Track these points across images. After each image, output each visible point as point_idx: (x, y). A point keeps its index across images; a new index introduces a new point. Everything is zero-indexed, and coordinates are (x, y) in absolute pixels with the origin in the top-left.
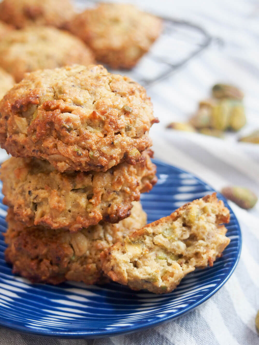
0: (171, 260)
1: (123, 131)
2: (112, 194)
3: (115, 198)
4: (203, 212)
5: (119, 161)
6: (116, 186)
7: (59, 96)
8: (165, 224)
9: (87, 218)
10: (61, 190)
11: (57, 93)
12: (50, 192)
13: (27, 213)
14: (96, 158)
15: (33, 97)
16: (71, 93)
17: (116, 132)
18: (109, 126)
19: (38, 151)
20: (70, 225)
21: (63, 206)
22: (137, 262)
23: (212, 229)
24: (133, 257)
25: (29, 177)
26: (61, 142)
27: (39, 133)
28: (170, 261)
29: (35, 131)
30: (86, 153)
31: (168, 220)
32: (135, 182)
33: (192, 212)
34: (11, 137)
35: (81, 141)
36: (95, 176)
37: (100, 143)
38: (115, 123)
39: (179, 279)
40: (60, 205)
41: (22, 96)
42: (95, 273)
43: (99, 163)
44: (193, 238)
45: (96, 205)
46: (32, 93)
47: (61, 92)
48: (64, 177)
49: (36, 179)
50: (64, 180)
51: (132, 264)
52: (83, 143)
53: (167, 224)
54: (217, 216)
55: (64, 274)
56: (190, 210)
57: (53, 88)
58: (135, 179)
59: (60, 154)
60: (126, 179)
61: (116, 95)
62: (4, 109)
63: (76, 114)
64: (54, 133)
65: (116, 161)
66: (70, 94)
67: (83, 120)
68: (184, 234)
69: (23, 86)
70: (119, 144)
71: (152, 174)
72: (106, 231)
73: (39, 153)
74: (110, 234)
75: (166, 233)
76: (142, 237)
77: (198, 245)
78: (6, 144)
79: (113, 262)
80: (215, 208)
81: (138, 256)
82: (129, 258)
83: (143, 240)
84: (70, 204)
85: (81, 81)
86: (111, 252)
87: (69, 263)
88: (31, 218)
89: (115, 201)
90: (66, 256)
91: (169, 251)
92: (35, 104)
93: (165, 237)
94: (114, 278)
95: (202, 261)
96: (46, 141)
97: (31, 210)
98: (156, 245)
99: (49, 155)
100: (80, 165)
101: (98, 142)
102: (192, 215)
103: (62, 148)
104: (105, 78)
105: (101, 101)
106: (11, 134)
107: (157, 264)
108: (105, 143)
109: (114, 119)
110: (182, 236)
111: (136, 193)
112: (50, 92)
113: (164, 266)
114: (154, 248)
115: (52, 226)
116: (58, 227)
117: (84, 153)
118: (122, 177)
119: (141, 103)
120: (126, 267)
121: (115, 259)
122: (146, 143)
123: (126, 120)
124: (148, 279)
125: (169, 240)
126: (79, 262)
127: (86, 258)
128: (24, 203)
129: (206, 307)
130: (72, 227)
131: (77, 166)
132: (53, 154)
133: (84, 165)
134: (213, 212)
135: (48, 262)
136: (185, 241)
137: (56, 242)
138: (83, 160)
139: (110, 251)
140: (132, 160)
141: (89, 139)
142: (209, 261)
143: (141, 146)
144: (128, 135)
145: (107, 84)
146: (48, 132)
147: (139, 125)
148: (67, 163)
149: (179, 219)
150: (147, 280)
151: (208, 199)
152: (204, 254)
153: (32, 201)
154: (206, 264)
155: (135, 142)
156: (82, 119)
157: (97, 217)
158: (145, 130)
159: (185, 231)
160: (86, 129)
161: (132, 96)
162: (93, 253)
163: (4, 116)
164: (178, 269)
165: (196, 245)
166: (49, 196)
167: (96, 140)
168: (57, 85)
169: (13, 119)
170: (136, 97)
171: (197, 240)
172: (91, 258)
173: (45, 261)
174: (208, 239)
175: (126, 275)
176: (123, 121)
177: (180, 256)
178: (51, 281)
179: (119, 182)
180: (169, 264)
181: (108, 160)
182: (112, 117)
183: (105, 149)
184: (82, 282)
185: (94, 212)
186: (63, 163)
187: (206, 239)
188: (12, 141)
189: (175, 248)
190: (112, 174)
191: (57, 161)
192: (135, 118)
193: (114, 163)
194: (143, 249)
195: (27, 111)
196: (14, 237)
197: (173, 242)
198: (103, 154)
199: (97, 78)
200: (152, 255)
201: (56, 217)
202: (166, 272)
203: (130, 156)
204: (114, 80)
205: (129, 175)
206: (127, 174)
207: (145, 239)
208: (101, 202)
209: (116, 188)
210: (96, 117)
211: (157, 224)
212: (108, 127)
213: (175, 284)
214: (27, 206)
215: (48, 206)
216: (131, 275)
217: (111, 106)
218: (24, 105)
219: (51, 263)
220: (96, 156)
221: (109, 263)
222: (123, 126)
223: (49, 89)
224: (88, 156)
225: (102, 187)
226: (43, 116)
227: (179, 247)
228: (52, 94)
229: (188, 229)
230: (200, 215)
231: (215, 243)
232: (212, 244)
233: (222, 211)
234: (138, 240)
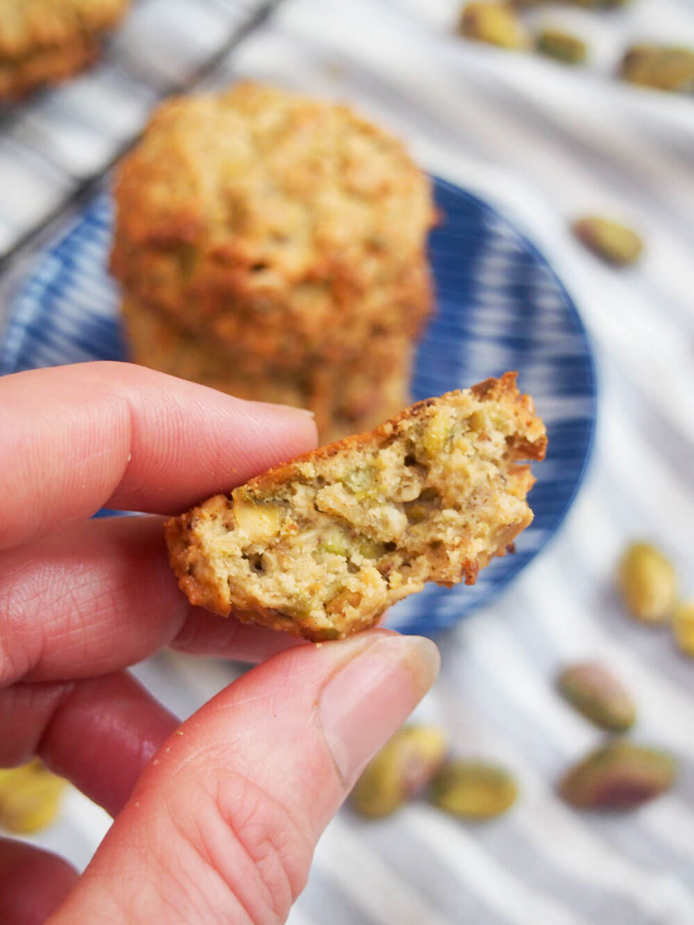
0: (362, 557)
4: (468, 429)
8: (354, 453)
22: (263, 557)
23: (488, 478)
24: (253, 542)
28: (357, 559)
31: (366, 442)
33: (434, 429)
39: (376, 611)
44: (431, 497)
51: (246, 563)
53: (361, 455)
54: (510, 440)
56: (431, 422)
68: (405, 487)
75: (356, 481)
76: (284, 487)
77: (441, 522)
79: (194, 553)
80: (508, 418)
81: (265, 542)
82: (238, 545)
83: (288, 497)
86: (193, 524)
91: (358, 530)
93: (351, 492)
94: (195, 596)
95: (445, 570)
98: (321, 512)
102: (433, 436)
107: (318, 567)
110: (399, 492)
113: (337, 573)
114: (316, 519)
120: (229, 570)
121: (200, 546)
124: (286, 608)
125: (361, 503)
134: (500, 426)
136: (407, 506)
139: (191, 521)
142: (464, 572)
149: (396, 444)
150: (283, 612)
151: (489, 391)
152: (454, 547)
154: (457, 579)
159: (409, 479)
164: (375, 587)
165: (435, 520)
171: (440, 507)
174: (472, 506)
175: (225, 591)
177: (389, 547)
187: (464, 507)
189: (374, 524)
194: (283, 522)
197: (370, 507)
200: (306, 540)
202: (342, 591)
207: (294, 493)
211: (333, 454)
216: (242, 593)
221: (185, 551)
227: (385, 523)
229: (419, 475)
230: (458, 436)
231: (489, 521)
232: (481, 525)
233: (524, 426)
234: (273, 495)
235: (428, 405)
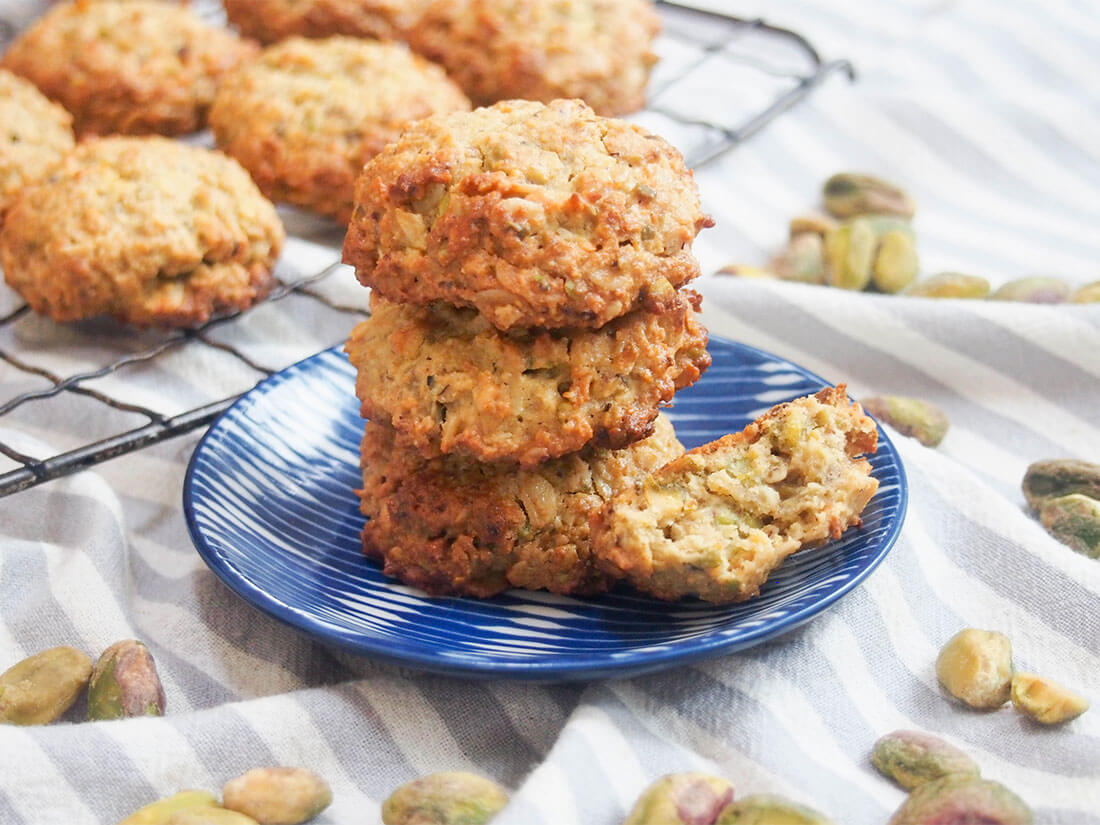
0: (748, 527)
1: (637, 238)
2: (612, 381)
3: (618, 392)
4: (816, 424)
5: (628, 304)
6: (622, 363)
7: (494, 164)
8: (731, 449)
9: (560, 434)
10: (502, 372)
11: (490, 158)
12: (476, 377)
13: (424, 427)
14: (581, 296)
15: (436, 167)
16: (521, 158)
17: (623, 239)
18: (608, 226)
19: (451, 284)
20: (520, 452)
21: (507, 405)
22: (673, 528)
23: (838, 460)
24: (664, 517)
25: (426, 349)
26: (503, 261)
27: (456, 244)
28: (745, 528)
29: (445, 239)
30: (559, 285)
31: (738, 440)
32: (662, 357)
33: (793, 421)
34: (387, 256)
35: (547, 258)
36: (574, 340)
37: (588, 264)
38: (619, 221)
39: (766, 565)
40: (501, 403)
41: (410, 167)
42: (574, 565)
43: (586, 306)
44: (796, 479)
45: (579, 405)
46: (434, 159)
47: (498, 155)
48: (507, 343)
49: (444, 351)
50: (508, 349)
51: (661, 532)
52: (552, 263)
53: (736, 449)
54: (849, 436)
55: (504, 572)
56: (788, 418)
57: (480, 149)
58: (662, 352)
59: (501, 287)
60: (644, 350)
61: (617, 162)
62: (372, 196)
63: (534, 201)
64: (488, 243)
65: (624, 305)
66: (518, 160)
67: (549, 214)
68: (775, 470)
69: (409, 146)
70: (629, 266)
71: (698, 345)
72: (596, 473)
73: (454, 289)
74: (606, 481)
75: (735, 468)
76: (681, 476)
77: (807, 494)
78: (375, 273)
79: (618, 528)
80: (845, 418)
81: (673, 516)
82: (654, 519)
83: (684, 484)
84: (522, 402)
85: (541, 133)
86: (614, 508)
87: (516, 543)
88: (434, 438)
89: (618, 398)
90: (511, 526)
91: (742, 506)
92: (442, 181)
93: (733, 476)
94: (623, 562)
95: (816, 528)
96: (471, 260)
97: (434, 419)
98: (712, 493)
99: (476, 291)
100: (546, 312)
101: (582, 262)
102: (793, 426)
103: (505, 274)
104: (592, 126)
105: (587, 173)
106: (388, 250)
107: (717, 533)
108: (599, 263)
109: (617, 211)
110: (770, 475)
111: (665, 382)
112: (474, 157)
113: (731, 538)
114: (709, 499)
115: (481, 452)
116: (495, 453)
117: (555, 284)
118: (633, 344)
119: (674, 180)
120: (649, 538)
121: (624, 521)
122: (687, 269)
123: (642, 214)
124: (700, 561)
125: (743, 483)
126: (538, 541)
127: (554, 531)
128: (417, 406)
129: (826, 630)
130: (526, 454)
131: (538, 314)
132: (485, 289)
133: (553, 311)
135: (468, 542)
136: (776, 486)
137: (487, 496)
138: (553, 299)
139: (612, 506)
140: (658, 304)
141: (564, 255)
142: (831, 529)
143: (675, 274)
144: (647, 250)
145: (597, 138)
146: (476, 241)
147: (671, 228)
148: (517, 307)
149: (762, 439)
150: (697, 565)
151: (828, 398)
152: (820, 511)
153: (435, 398)
154: (826, 534)
155: (664, 264)
156: (548, 212)
157: (582, 430)
158: (684, 241)
159: (776, 464)
160: (557, 234)
161: (655, 165)
162: (571, 521)
163: (370, 209)
164: (764, 544)
165: (802, 493)
166: (475, 385)
167: (580, 256)
168: (487, 142)
169: (393, 217)
170: (662, 167)
171: (804, 484)
172: (564, 533)
173: (461, 538)
174: (829, 479)
175: (648, 555)
176: (636, 217)
177: (767, 520)
178: (474, 589)
179: (629, 354)
180: (743, 536)
181: (605, 300)
182: (613, 208)
183: (599, 276)
184: (544, 590)
185: (575, 420)
186: (509, 308)
187: (824, 480)
188: (390, 266)
189: (755, 500)
190: (613, 336)
191: (494, 304)
192: (662, 212)
193: (617, 308)
194: (684, 501)
195: (424, 198)
196: (386, 494)
197: (750, 486)
198: (595, 288)
199: (576, 126)
200: (704, 514)
201: (490, 432)
202: (736, 552)
203: (654, 294)
204: (612, 131)
205: (649, 340)
206: (644, 338)
207: (688, 481)
208: (589, 398)
209: (622, 368)
210: (578, 206)
211: (714, 450)
212: (605, 230)
213: (757, 576)
214: (425, 411)
215: (473, 409)
216: (660, 556)
217: (609, 184)
218: (420, 184)
219: (476, 545)
220: (581, 290)
221: (609, 533)
222: (636, 226)
223: (470, 150)
224: (563, 292)
225: (592, 366)
226: (463, 207)
227: (763, 499)
228: (478, 161)
229: (784, 461)
230: (809, 430)
231: (845, 488)
232: (839, 491)
233: (859, 423)
234: (673, 482)
235: (784, 407)
